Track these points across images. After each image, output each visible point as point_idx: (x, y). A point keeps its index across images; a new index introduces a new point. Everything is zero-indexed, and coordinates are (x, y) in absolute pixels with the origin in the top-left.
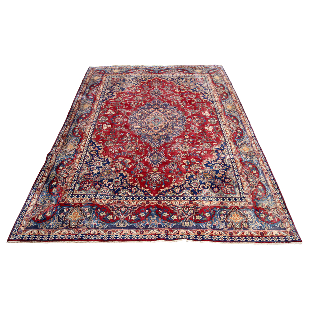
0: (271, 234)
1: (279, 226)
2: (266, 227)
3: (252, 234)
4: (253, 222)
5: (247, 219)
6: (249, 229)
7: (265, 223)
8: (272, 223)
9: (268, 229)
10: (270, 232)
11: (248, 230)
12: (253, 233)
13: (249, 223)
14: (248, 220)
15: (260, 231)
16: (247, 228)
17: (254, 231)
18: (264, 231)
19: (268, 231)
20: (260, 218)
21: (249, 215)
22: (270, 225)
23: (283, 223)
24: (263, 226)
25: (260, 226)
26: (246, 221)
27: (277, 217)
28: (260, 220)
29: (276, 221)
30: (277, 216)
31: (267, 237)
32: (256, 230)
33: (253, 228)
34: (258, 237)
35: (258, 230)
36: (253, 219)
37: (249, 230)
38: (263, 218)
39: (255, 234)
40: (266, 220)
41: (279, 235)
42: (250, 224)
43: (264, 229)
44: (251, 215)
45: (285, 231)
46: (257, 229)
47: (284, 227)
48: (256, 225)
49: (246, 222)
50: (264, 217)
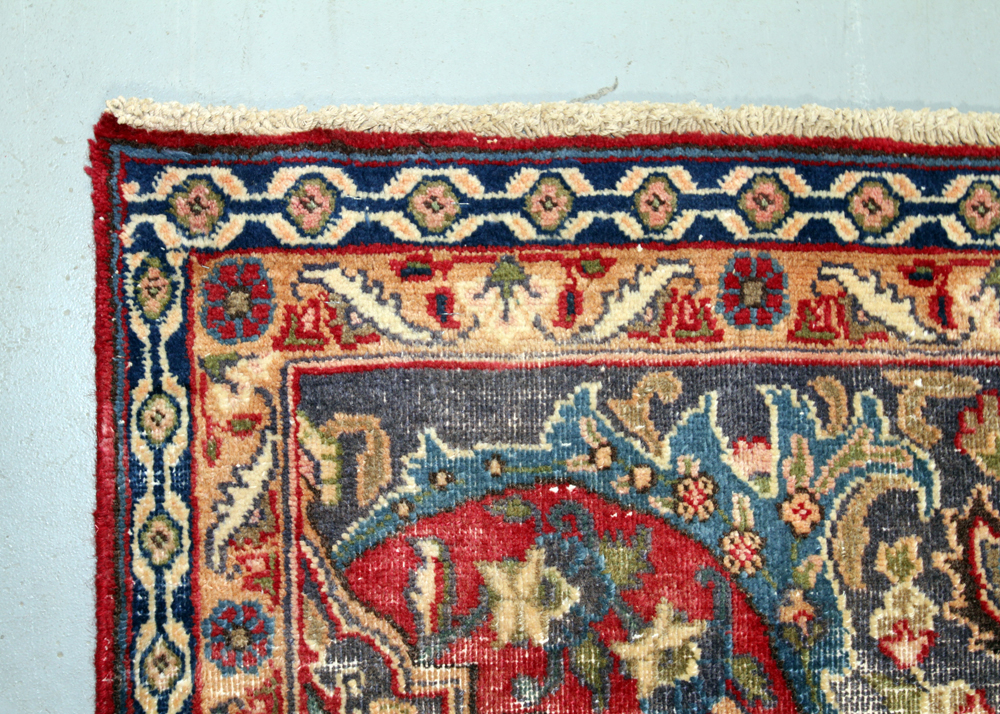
0: (590, 288)
1: (403, 444)
2: (662, 415)
3: (924, 294)
4: (859, 508)
5: (965, 566)
6: (945, 388)
7: (659, 505)
8: (513, 510)
9: (620, 379)
10: (602, 330)
11: (971, 367)
12: (897, 315)
13: (929, 500)
14: (939, 559)
15: (773, 340)
16: (976, 405)
17: (877, 351)
18: (701, 353)
19: (629, 351)
20: (724, 597)
21: (906, 652)
22: (577, 464)
23: (316, 513)
24: (697, 440)
25: (761, 436)
26: (982, 533)
27: (405, 621)
28: (741, 552)
29: (430, 549)
30: (390, 642)
31: (689, 239)
32: (840, 370)
33: (890, 394)
34: (837, 245)
35: (801, 374)
36: (856, 578)
37: (955, 369)
38: (665, 609)
39: (864, 291)
40: (618, 562)
41: (465, 283)
42: (921, 472)
43: (695, 378)
44: (881, 653)
45: (333, 357)
46: (820, 385)
47: (315, 444)
48: (821, 452)
49: (979, 513)
50: (647, 618)
